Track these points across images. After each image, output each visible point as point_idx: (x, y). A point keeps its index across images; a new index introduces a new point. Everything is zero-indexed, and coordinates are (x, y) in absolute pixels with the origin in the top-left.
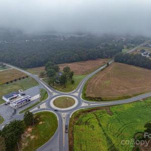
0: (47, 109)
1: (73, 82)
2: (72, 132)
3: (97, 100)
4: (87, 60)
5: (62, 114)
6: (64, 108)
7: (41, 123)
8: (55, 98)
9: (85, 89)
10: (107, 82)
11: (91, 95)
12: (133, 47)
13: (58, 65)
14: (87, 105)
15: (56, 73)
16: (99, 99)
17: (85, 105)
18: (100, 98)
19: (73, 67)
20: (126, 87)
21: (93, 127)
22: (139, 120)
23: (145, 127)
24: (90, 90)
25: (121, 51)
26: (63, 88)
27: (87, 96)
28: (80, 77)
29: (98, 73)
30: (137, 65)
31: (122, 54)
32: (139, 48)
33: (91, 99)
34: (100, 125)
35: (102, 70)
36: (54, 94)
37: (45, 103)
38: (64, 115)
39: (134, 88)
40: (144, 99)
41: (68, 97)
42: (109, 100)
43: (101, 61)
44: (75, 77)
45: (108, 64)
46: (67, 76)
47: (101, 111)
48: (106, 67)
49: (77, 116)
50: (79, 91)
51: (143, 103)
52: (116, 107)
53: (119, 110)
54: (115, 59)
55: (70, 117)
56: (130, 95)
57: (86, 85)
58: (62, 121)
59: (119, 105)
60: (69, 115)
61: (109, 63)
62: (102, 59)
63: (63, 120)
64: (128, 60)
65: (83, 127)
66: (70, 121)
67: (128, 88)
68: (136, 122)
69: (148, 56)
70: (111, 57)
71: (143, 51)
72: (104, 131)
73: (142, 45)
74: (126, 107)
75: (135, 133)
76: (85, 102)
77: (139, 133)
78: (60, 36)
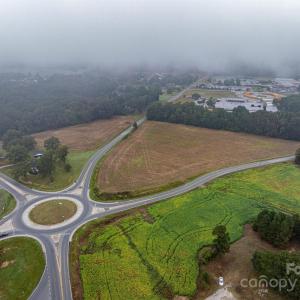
0: (16, 233)
1: (68, 168)
2: (78, 269)
3: (122, 198)
4: (93, 120)
5: (52, 236)
6: (54, 224)
7: (6, 264)
8: (32, 207)
9: (94, 180)
10: (138, 161)
11: (108, 190)
12: (179, 90)
13: (32, 135)
14: (102, 210)
15: (30, 154)
16: (126, 195)
17: (98, 210)
18: (127, 193)
19: (64, 136)
20: (173, 166)
21: (119, 251)
22: (201, 224)
23: (214, 233)
24: (105, 180)
25: (157, 99)
26: (48, 184)
27: (101, 192)
28: (83, 155)
29: (117, 145)
30: (189, 123)
31: (160, 105)
32: (188, 91)
33: (108, 197)
34: (133, 246)
35: (126, 137)
36: (30, 198)
37: (10, 221)
38: (56, 238)
39: (187, 167)
40: (207, 184)
41: (60, 201)
42: (144, 195)
43: (121, 121)
44: (71, 158)
45: (135, 125)
46: (54, 156)
47: (131, 217)
48: (133, 131)
49: (84, 236)
50: (82, 184)
51: (206, 192)
52: (159, 205)
53: (164, 211)
54: (148, 116)
55: (70, 240)
56: (182, 179)
57: (96, 171)
58: (53, 251)
59: (164, 201)
60: (66, 237)
61: (138, 124)
62: (124, 117)
63: (56, 248)
64: (172, 116)
65: (98, 256)
66: (71, 249)
67: (176, 168)
68: (197, 227)
69: (205, 105)
70: (140, 112)
71: (196, 96)
72: (140, 255)
73: (194, 85)
74: (178, 203)
75: (197, 248)
76: (98, 205)
77: (204, 246)
78: (30, 74)
